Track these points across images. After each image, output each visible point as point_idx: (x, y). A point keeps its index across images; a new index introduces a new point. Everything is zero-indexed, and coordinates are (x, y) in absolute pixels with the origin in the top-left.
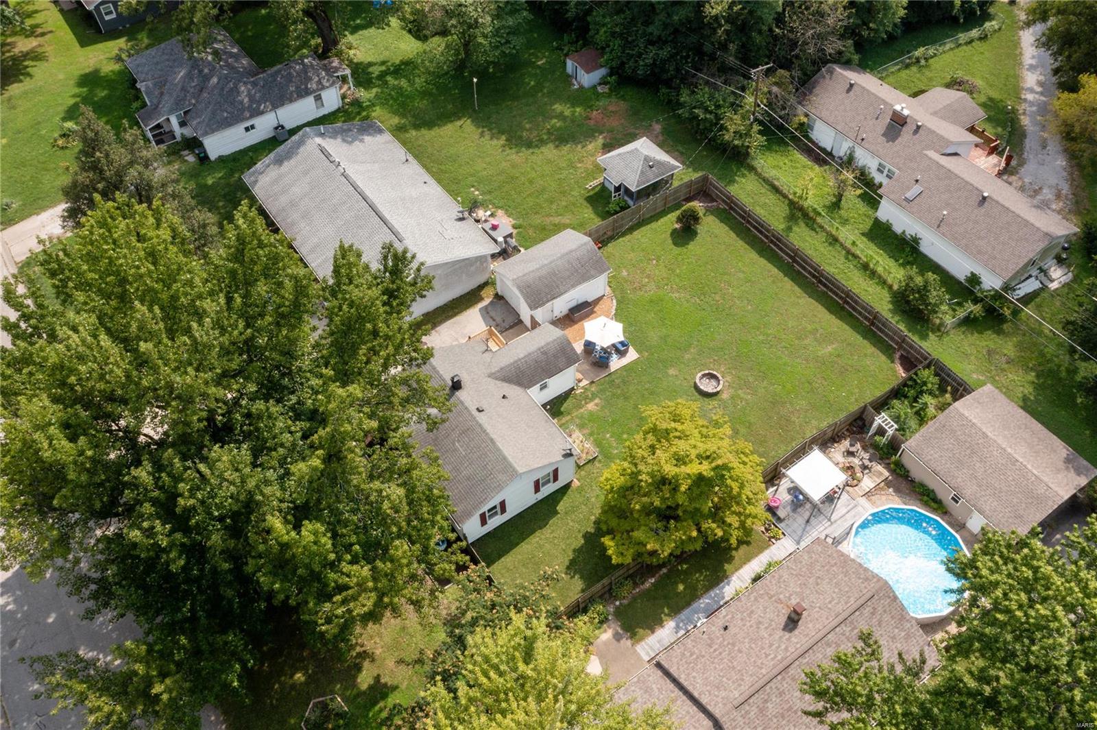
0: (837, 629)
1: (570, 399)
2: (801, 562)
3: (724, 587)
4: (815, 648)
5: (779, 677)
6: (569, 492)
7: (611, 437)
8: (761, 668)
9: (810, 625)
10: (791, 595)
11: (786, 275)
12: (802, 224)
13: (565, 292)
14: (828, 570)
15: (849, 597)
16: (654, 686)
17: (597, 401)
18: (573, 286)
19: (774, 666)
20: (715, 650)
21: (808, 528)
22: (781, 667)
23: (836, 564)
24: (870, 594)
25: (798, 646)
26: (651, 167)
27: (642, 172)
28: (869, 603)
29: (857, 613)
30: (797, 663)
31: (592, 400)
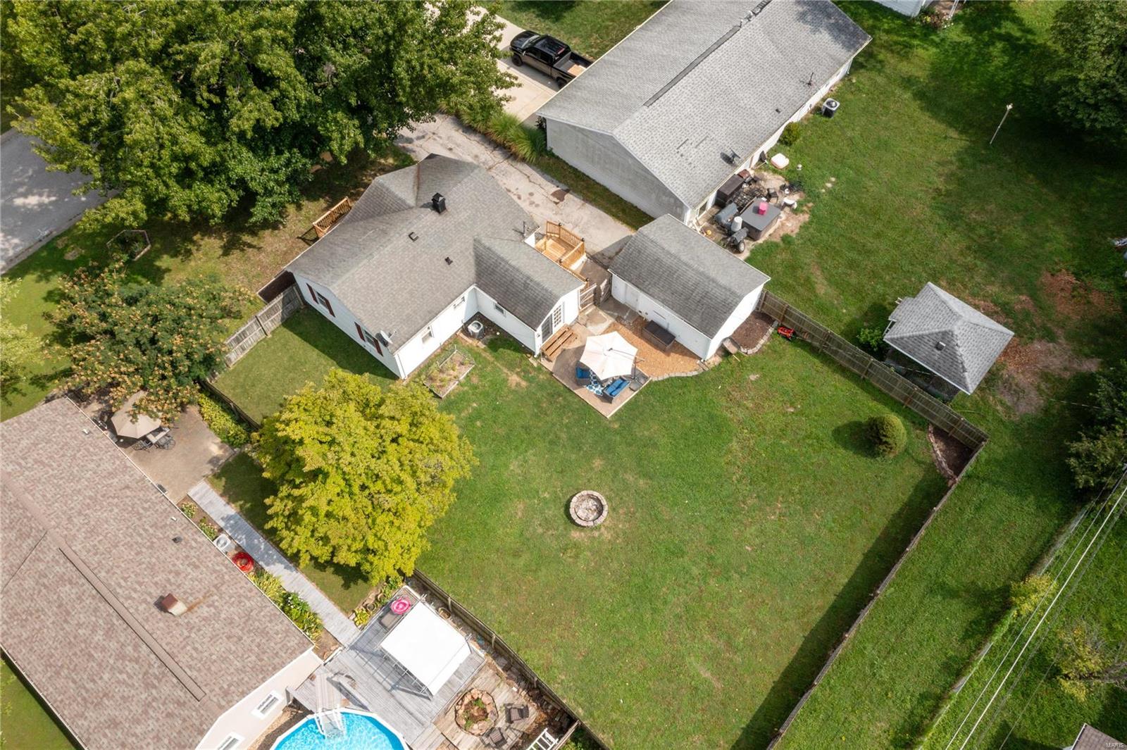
0: (153, 656)
1: (518, 355)
2: (270, 621)
3: (281, 562)
4: (129, 630)
5: (94, 592)
6: (388, 381)
7: (474, 409)
8: (108, 572)
9: (161, 624)
10: (216, 608)
11: (840, 596)
12: (972, 615)
13: (651, 295)
14: (251, 650)
15: (199, 670)
16: (116, 480)
17: (524, 384)
18: (664, 302)
19: (108, 586)
20: (146, 530)
21: (377, 659)
22: (104, 591)
23: (261, 660)
24: (199, 694)
25: (132, 610)
26: (938, 347)
27: (921, 337)
28: (189, 695)
29: (175, 680)
30: (111, 611)
31: (524, 378)
